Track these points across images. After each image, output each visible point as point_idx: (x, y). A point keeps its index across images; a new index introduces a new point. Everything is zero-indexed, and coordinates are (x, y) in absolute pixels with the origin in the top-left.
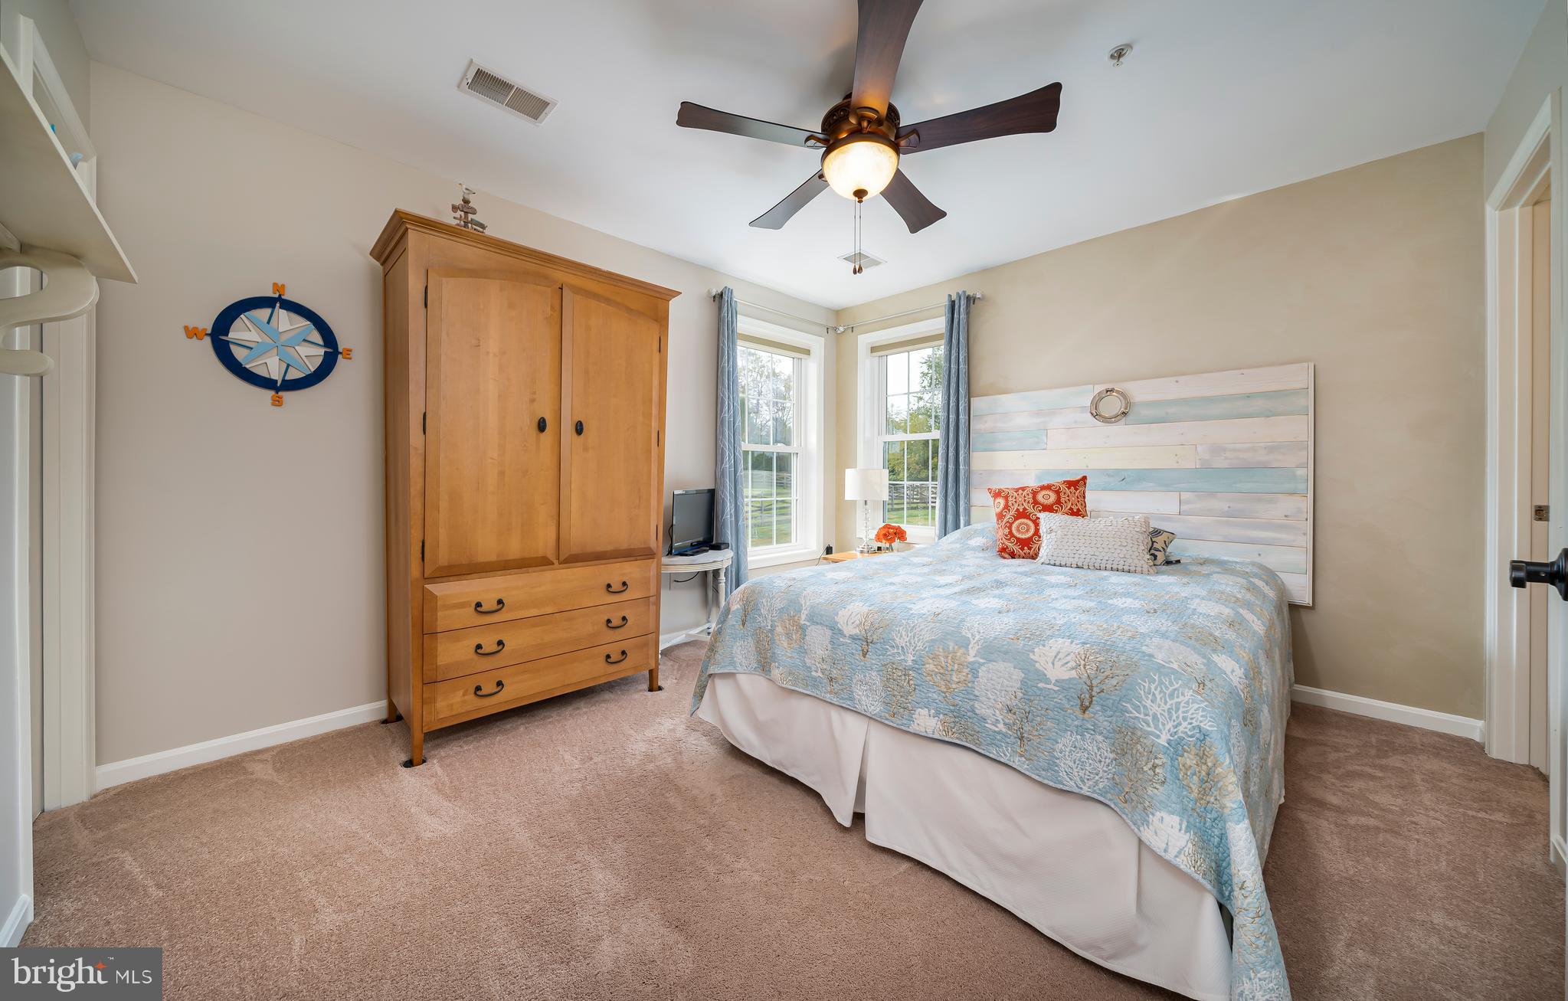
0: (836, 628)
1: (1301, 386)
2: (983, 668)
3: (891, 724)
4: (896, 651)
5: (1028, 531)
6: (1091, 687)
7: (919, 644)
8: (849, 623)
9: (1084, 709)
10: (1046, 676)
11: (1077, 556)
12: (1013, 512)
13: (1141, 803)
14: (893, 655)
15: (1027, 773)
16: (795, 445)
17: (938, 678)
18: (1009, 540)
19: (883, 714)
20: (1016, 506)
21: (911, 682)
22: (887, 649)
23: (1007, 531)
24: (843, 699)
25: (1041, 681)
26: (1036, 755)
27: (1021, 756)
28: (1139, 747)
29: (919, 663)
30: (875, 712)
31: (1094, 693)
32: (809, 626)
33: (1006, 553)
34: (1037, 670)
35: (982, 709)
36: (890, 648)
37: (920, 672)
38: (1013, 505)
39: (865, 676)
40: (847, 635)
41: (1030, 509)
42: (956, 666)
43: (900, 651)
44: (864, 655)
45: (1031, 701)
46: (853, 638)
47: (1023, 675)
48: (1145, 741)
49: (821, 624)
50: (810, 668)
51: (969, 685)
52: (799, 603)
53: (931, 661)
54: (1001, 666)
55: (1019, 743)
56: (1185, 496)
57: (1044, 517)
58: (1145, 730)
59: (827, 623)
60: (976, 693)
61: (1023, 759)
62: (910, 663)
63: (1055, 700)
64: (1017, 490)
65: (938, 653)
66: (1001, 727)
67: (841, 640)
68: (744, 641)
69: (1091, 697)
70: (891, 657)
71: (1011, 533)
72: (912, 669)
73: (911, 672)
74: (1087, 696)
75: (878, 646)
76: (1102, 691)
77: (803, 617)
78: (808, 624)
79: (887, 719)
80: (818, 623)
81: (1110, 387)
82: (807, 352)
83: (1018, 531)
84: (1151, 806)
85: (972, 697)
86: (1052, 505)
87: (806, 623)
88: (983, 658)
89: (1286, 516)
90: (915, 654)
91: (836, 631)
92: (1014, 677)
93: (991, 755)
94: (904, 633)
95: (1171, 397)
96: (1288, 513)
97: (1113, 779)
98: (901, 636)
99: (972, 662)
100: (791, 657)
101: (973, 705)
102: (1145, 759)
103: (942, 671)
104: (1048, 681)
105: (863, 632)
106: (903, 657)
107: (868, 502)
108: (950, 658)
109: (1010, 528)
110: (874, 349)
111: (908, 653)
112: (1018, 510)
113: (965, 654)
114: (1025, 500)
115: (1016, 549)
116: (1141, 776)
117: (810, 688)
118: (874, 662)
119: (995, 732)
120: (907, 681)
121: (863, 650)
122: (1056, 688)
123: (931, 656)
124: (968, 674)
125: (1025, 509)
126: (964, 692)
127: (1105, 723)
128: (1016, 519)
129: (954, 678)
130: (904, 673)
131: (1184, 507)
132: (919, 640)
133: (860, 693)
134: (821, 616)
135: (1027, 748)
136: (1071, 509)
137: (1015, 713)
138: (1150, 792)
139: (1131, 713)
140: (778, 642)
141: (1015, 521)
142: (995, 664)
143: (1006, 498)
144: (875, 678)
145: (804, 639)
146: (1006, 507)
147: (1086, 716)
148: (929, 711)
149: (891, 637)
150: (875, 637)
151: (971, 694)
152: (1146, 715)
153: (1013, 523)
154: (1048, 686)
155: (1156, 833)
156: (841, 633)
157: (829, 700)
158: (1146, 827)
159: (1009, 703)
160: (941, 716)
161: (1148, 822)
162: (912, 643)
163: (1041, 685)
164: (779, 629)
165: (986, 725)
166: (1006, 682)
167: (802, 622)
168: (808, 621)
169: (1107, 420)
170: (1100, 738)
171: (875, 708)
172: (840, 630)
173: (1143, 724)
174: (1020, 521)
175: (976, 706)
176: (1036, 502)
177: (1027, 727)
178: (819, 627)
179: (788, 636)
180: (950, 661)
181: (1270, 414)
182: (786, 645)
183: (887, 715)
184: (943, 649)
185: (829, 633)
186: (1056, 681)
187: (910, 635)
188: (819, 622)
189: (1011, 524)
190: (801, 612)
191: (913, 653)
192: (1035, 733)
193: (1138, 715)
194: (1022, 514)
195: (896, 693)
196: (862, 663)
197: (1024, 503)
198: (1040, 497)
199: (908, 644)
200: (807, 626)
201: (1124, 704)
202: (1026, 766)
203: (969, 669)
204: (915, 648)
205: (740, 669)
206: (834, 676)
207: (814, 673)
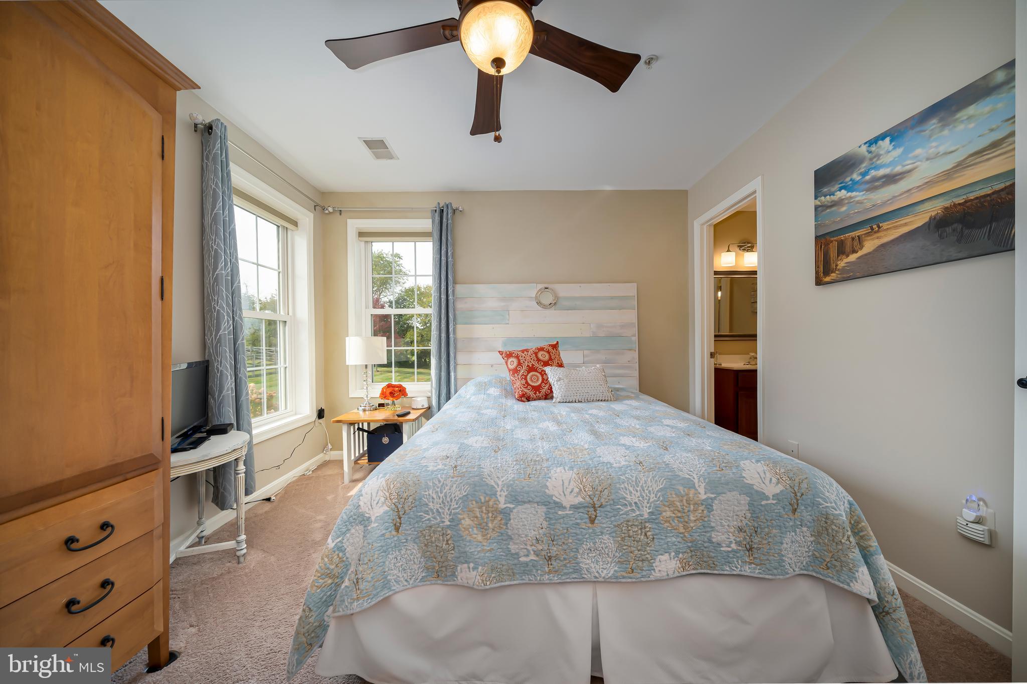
0: (552, 501)
1: (631, 294)
2: (716, 502)
3: (630, 580)
4: (629, 508)
5: (538, 380)
6: (795, 493)
7: (652, 495)
8: (567, 493)
9: (794, 511)
10: (765, 494)
11: (578, 394)
12: (525, 368)
13: (845, 566)
14: (626, 513)
15: (761, 576)
16: (282, 313)
17: (676, 521)
18: (526, 387)
19: (619, 574)
20: (526, 364)
21: (649, 534)
22: (619, 509)
23: (524, 382)
24: (566, 574)
25: (763, 500)
26: (768, 560)
27: (750, 563)
28: (834, 527)
29: (656, 513)
30: (609, 575)
31: (798, 498)
32: (514, 508)
33: (525, 398)
34: (757, 491)
35: (717, 537)
36: (622, 508)
37: (657, 521)
38: (524, 362)
39: (595, 543)
40: (568, 506)
41: (536, 365)
42: (692, 507)
43: (634, 508)
44: (592, 521)
45: (757, 517)
46: (575, 507)
47: (749, 499)
48: (838, 521)
49: (530, 501)
50: (517, 554)
51: (706, 519)
52: (487, 484)
53: (667, 509)
54: (729, 495)
55: (748, 554)
56: (586, 352)
57: (548, 369)
58: (835, 514)
59: (538, 499)
60: (713, 524)
61: (753, 566)
62: (646, 516)
63: (776, 511)
64: (523, 351)
65: (672, 499)
66: (734, 546)
67: (560, 513)
68: (400, 551)
69: (797, 500)
70: (625, 516)
71: (527, 382)
72: (648, 521)
73: (647, 525)
74: (795, 501)
75: (608, 508)
76: (802, 495)
77: (502, 500)
78: (512, 506)
79: (624, 577)
80: (524, 502)
81: (546, 286)
82: (295, 223)
83: (532, 380)
84: (854, 566)
85: (709, 529)
86: (548, 361)
87: (509, 505)
88: (712, 494)
89: (629, 361)
90: (650, 506)
91: (551, 505)
92: (742, 502)
93: (726, 572)
94: (631, 489)
95: (577, 295)
96: (629, 360)
97: (814, 554)
98: (631, 493)
99: (705, 499)
100: (490, 550)
101: (710, 536)
102: (841, 534)
103: (679, 515)
104: (767, 498)
105: (588, 499)
106: (638, 513)
107: (368, 367)
108: (685, 501)
109: (526, 379)
110: (361, 234)
111: (643, 507)
112: (528, 366)
113: (696, 494)
114: (531, 359)
115: (531, 393)
116: (840, 547)
117: (518, 576)
118: (605, 525)
119: (728, 552)
120: (644, 534)
121: (590, 517)
122: (774, 502)
123: (666, 503)
124: (703, 511)
125: (533, 365)
126: (701, 527)
127: (808, 517)
128: (529, 372)
129: (692, 518)
130: (639, 527)
131: (586, 359)
132: (650, 491)
133: (588, 562)
134: (528, 493)
135: (756, 556)
136: (558, 363)
137: (745, 532)
138: (851, 557)
139: (823, 504)
140: (468, 538)
141: (528, 374)
142: (724, 495)
143: (517, 357)
144: (608, 542)
145: (506, 524)
146: (519, 364)
147: (796, 516)
148: (670, 554)
149: (621, 496)
150: (603, 500)
151: (708, 526)
152: (831, 503)
153: (527, 375)
154: (769, 502)
155: (863, 583)
156: (560, 506)
157: (548, 582)
158: (855, 582)
159: (740, 524)
160: (681, 555)
161: (856, 578)
162: (645, 495)
163: (764, 503)
164: (467, 522)
165: (722, 549)
166: (737, 508)
167: (502, 506)
168: (510, 503)
169: (544, 307)
170: (805, 529)
171: (609, 570)
172: (556, 503)
173: (833, 510)
174: (531, 374)
175: (713, 536)
176: (538, 360)
177: (756, 539)
178: (527, 506)
179: (482, 527)
180: (685, 504)
181: (621, 308)
182: (480, 538)
183: (624, 574)
184: (676, 494)
185: (542, 510)
186: (773, 496)
187: (638, 489)
188: (526, 500)
189: (526, 376)
190: (495, 495)
191: (648, 505)
192: (765, 542)
193: (827, 505)
194: (531, 369)
195: (633, 549)
196: (591, 531)
197: (529, 360)
198: (540, 354)
199: (641, 498)
200: (511, 510)
201: (817, 500)
202: (757, 571)
203: (704, 506)
204: (649, 499)
205: (396, 587)
206: (553, 554)
207: (523, 559)
